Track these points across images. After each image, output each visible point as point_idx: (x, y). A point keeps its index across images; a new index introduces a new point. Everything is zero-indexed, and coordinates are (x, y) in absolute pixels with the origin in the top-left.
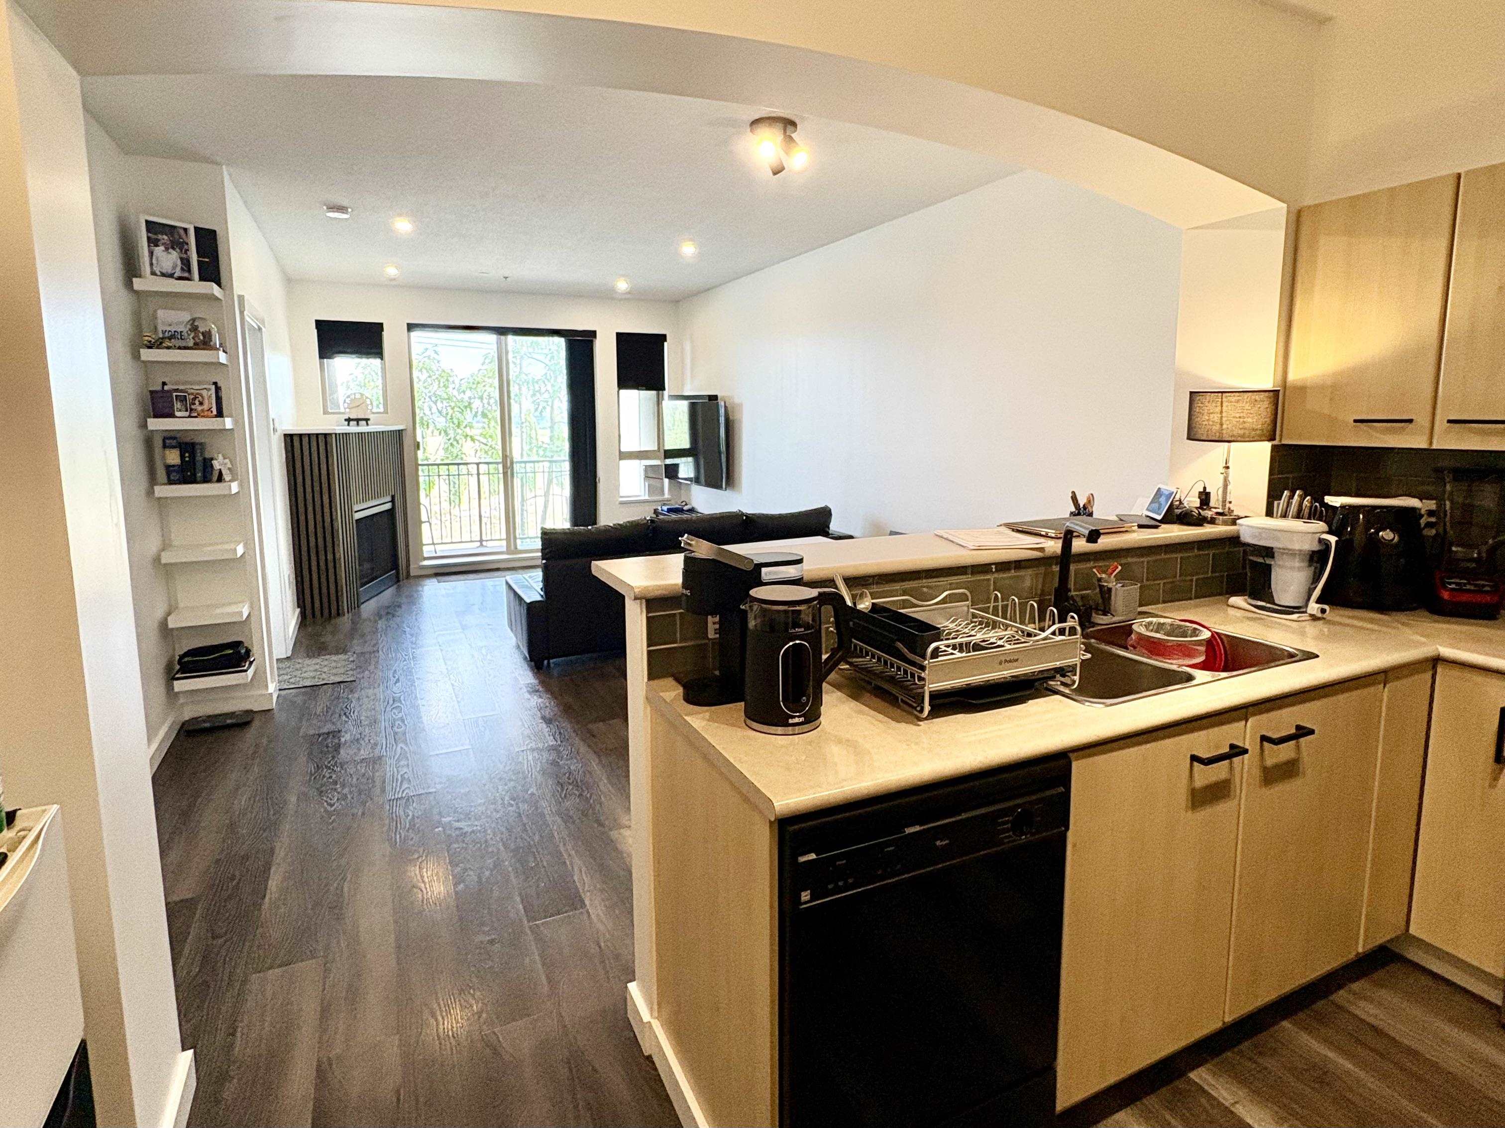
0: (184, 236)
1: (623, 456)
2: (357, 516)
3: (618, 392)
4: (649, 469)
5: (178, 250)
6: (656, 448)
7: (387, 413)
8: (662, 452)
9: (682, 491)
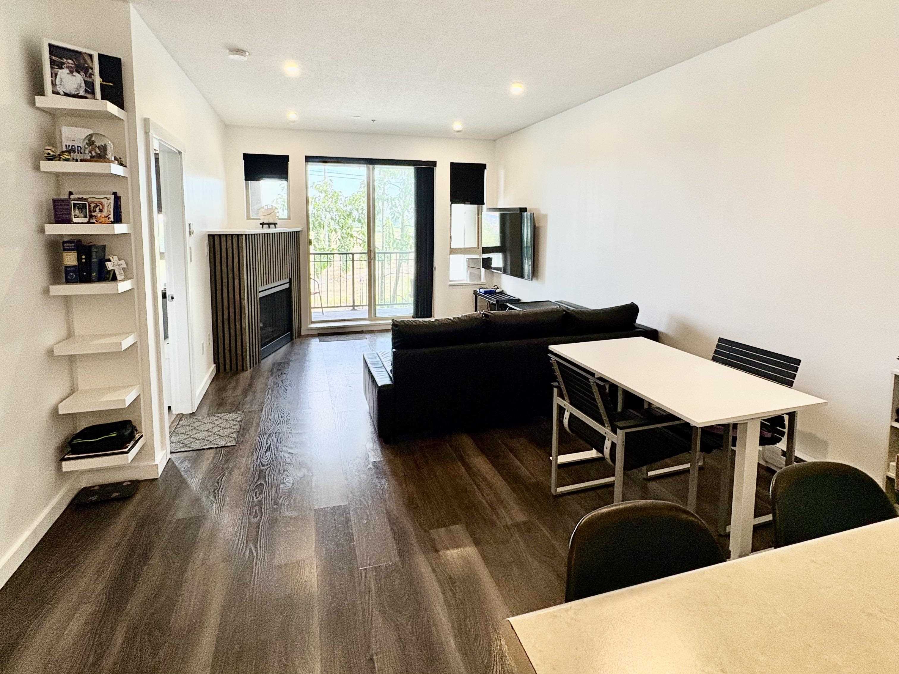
0: (89, 61)
1: (452, 251)
2: (261, 295)
3: (451, 205)
4: (470, 260)
5: (82, 73)
6: (476, 246)
7: (290, 219)
8: (481, 249)
9: (495, 278)
